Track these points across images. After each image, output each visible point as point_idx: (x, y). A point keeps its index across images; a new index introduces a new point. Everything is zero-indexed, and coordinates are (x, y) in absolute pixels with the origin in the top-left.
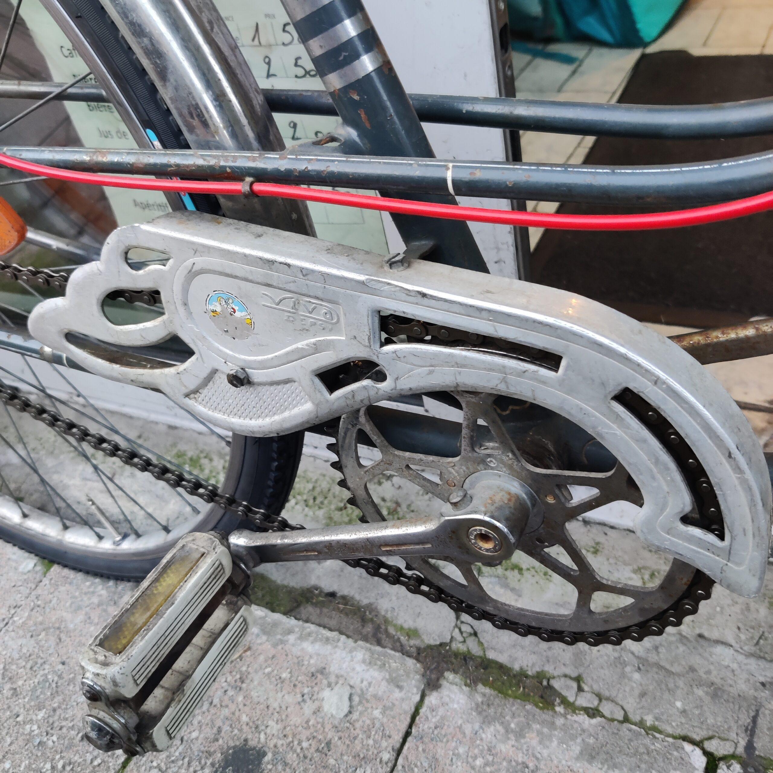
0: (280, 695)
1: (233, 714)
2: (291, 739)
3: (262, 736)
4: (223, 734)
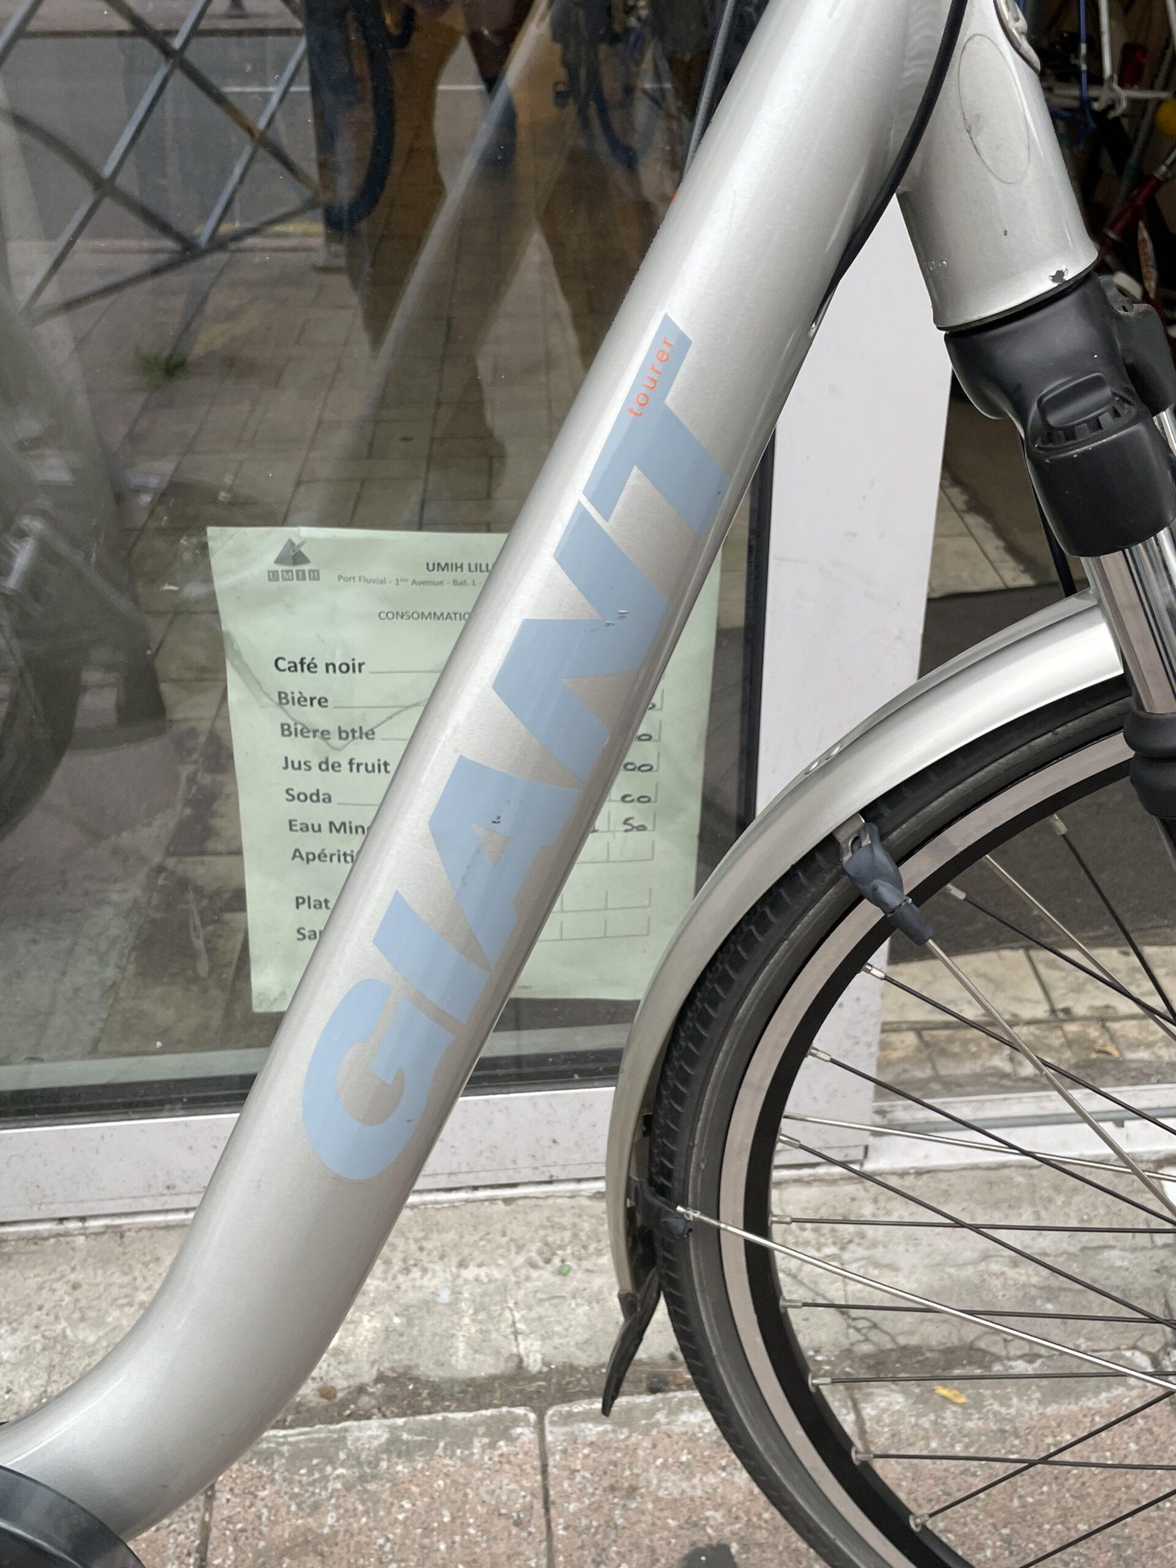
0: (696, 1481)
1: (654, 1524)
2: (745, 1519)
3: (709, 1531)
4: (659, 1551)
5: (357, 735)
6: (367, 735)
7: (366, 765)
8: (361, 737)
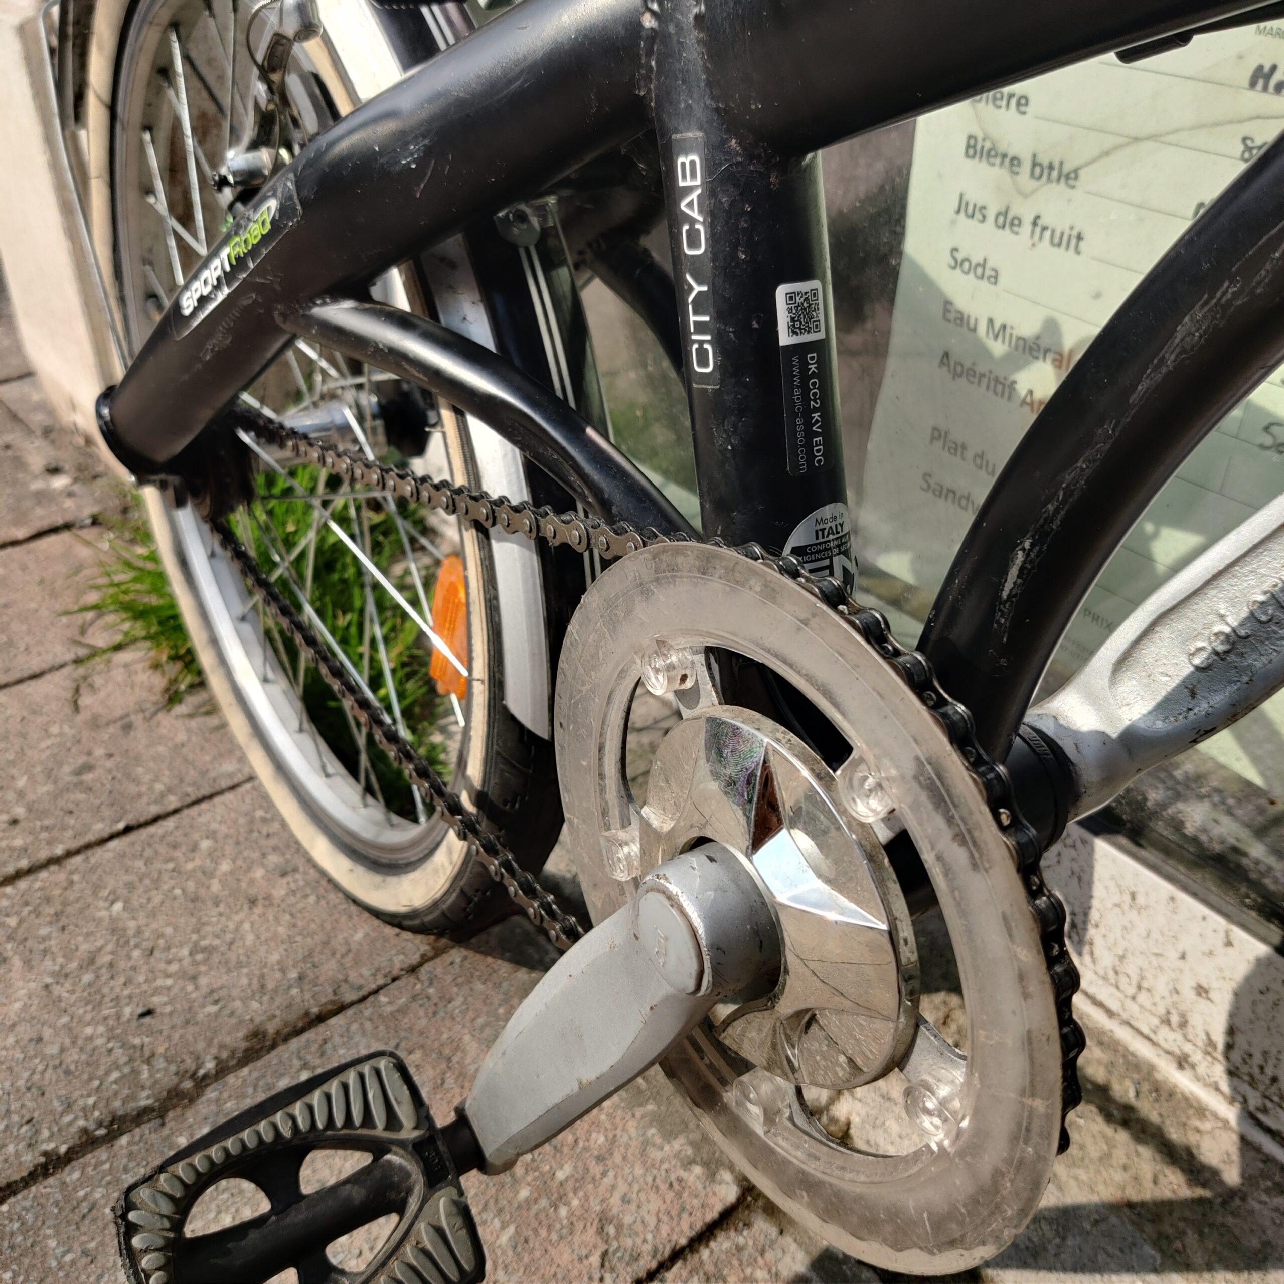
5: (1055, 174)
6: (1068, 177)
7: (1053, 231)
8: (1059, 180)
